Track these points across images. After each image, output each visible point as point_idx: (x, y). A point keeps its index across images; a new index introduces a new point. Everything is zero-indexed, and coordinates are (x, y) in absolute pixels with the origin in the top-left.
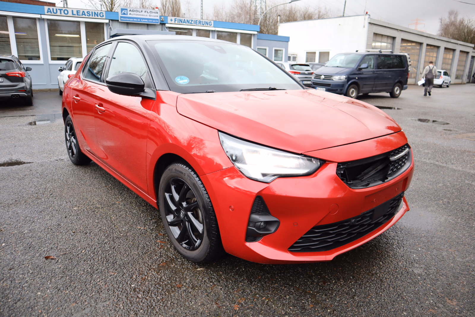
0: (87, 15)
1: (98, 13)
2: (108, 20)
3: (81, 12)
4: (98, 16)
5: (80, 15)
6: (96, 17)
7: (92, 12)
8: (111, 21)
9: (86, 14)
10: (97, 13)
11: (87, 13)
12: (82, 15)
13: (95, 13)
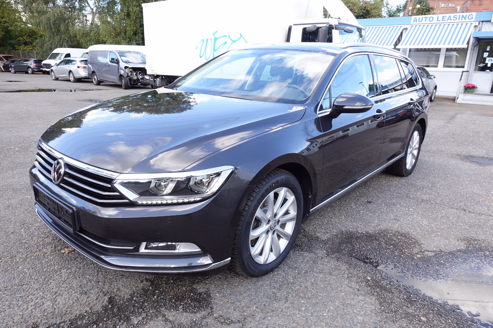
0: (453, 20)
1: (466, 15)
2: (478, 22)
3: (447, 18)
4: (465, 19)
5: (445, 20)
6: (463, 20)
7: (460, 16)
8: (481, 23)
9: (452, 18)
10: (465, 17)
11: (454, 17)
12: (447, 20)
13: (463, 16)
